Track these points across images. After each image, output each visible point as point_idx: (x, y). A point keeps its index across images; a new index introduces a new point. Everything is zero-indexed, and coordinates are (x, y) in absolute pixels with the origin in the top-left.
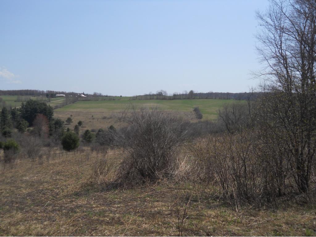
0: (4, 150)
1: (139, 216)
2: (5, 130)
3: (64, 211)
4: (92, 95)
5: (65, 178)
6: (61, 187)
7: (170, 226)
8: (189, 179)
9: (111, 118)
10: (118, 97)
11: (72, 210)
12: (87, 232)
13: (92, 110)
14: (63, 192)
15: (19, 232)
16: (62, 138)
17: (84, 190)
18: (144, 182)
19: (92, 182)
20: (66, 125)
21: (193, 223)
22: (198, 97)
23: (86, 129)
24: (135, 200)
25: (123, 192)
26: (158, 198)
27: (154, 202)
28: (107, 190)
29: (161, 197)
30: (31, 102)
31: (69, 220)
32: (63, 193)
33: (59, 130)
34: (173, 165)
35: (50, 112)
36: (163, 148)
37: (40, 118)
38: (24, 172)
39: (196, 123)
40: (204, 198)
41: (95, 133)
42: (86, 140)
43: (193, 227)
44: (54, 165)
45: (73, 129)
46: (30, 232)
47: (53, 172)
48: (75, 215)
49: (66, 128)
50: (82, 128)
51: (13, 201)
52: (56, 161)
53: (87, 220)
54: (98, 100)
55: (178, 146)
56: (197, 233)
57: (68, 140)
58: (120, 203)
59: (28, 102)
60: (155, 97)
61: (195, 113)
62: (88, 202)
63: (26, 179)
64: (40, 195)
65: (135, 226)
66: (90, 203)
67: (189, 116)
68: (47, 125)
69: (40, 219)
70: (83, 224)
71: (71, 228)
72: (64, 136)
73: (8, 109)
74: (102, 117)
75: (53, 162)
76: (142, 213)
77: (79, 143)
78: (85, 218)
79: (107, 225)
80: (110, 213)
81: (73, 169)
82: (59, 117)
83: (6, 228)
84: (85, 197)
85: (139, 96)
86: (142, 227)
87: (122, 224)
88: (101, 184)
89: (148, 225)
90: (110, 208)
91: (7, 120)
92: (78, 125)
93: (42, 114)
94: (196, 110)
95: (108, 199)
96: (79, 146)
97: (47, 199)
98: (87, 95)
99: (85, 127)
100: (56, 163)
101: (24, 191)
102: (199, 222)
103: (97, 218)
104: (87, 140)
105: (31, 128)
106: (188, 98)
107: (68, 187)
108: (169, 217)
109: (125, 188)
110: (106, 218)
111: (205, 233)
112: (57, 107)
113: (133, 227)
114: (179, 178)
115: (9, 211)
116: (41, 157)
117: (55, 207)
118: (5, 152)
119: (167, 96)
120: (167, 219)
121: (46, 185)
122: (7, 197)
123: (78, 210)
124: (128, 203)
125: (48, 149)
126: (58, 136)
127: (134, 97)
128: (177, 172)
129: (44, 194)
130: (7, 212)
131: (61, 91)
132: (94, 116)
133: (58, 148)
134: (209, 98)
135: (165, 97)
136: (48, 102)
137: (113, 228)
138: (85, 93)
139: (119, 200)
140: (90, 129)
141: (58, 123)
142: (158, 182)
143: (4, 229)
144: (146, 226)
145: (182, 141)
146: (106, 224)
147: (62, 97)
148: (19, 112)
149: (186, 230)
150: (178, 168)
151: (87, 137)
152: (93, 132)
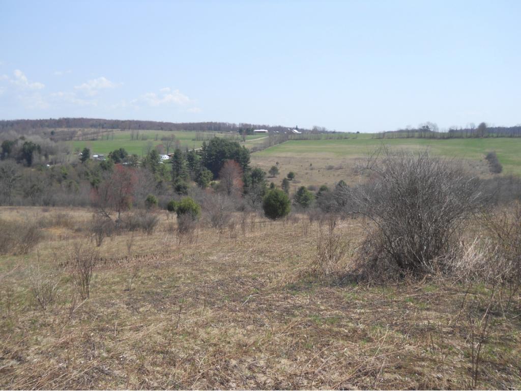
0: (178, 214)
1: (397, 331)
2: (179, 183)
3: (275, 312)
4: (310, 131)
5: (272, 262)
6: (267, 274)
7: (453, 352)
8: (481, 276)
9: (340, 168)
10: (354, 133)
11: (288, 311)
12: (314, 347)
13: (311, 155)
14: (271, 282)
15: (211, 337)
16: (263, 198)
17: (303, 281)
18: (402, 276)
19: (315, 271)
20: (269, 177)
21: (495, 350)
22: (495, 135)
23: (300, 185)
24: (388, 304)
25: (367, 290)
26: (427, 304)
27: (421, 310)
28: (341, 284)
29: (433, 303)
30: (217, 142)
31: (285, 327)
32: (271, 284)
33: (258, 185)
34: (452, 250)
35: (245, 158)
36: (436, 220)
37: (230, 166)
38: (209, 248)
39: (489, 181)
40: (511, 311)
41: (314, 192)
42: (300, 203)
43: (495, 357)
44: (253, 240)
45: (280, 184)
46: (228, 340)
47: (253, 251)
48: (294, 319)
49: (270, 183)
50: (294, 184)
51: (197, 291)
52: (256, 234)
53: (313, 329)
54: (319, 139)
55: (463, 219)
56: (503, 369)
57: (272, 201)
58: (363, 306)
59: (212, 141)
60: (417, 134)
61: (488, 163)
62: (312, 300)
63: (213, 260)
64: (237, 284)
65: (391, 347)
66: (315, 303)
67: (478, 168)
68: (240, 177)
69: (241, 321)
70: (307, 334)
71: (290, 339)
72: (267, 195)
73: (183, 151)
74: (326, 166)
75: (251, 236)
76: (403, 326)
77: (290, 207)
78: (309, 326)
79: (346, 341)
80: (349, 322)
81: (283, 248)
82: (258, 165)
83: (191, 330)
84: (306, 292)
85: (388, 132)
86: (404, 348)
87: (370, 340)
88: (331, 275)
89: (414, 347)
90: (347, 313)
91: (181, 168)
92: (287, 178)
93: (233, 161)
94: (490, 157)
95: (343, 298)
96: (289, 212)
97: (247, 291)
98: (302, 130)
99: (299, 182)
100: (255, 237)
101: (212, 278)
102: (505, 350)
103: (329, 327)
104: (302, 202)
105: (217, 182)
106: (477, 137)
107: (278, 276)
108: (450, 337)
109: (370, 284)
110: (343, 329)
111: (518, 369)
112: (255, 150)
113: (389, 347)
114: (464, 273)
115: (193, 305)
116: (232, 227)
117: (261, 304)
118: (178, 217)
119: (438, 133)
120: (446, 340)
121: (244, 271)
122: (187, 285)
123: (296, 312)
124: (377, 308)
125: (242, 215)
126: (256, 195)
127: (380, 134)
128: (459, 263)
129: (243, 284)
130: (191, 306)
131: (261, 124)
132: (313, 165)
133: (257, 214)
134: (516, 137)
135: (434, 135)
136: (242, 141)
137: (355, 345)
138: (299, 127)
139: (361, 302)
140: (306, 186)
141: (257, 175)
142: (426, 278)
143: (189, 330)
144: (412, 348)
145: (471, 209)
146: (345, 337)
147: (264, 133)
148: (199, 157)
149: (483, 362)
150: (461, 257)
151: (302, 198)
152: (311, 190)
